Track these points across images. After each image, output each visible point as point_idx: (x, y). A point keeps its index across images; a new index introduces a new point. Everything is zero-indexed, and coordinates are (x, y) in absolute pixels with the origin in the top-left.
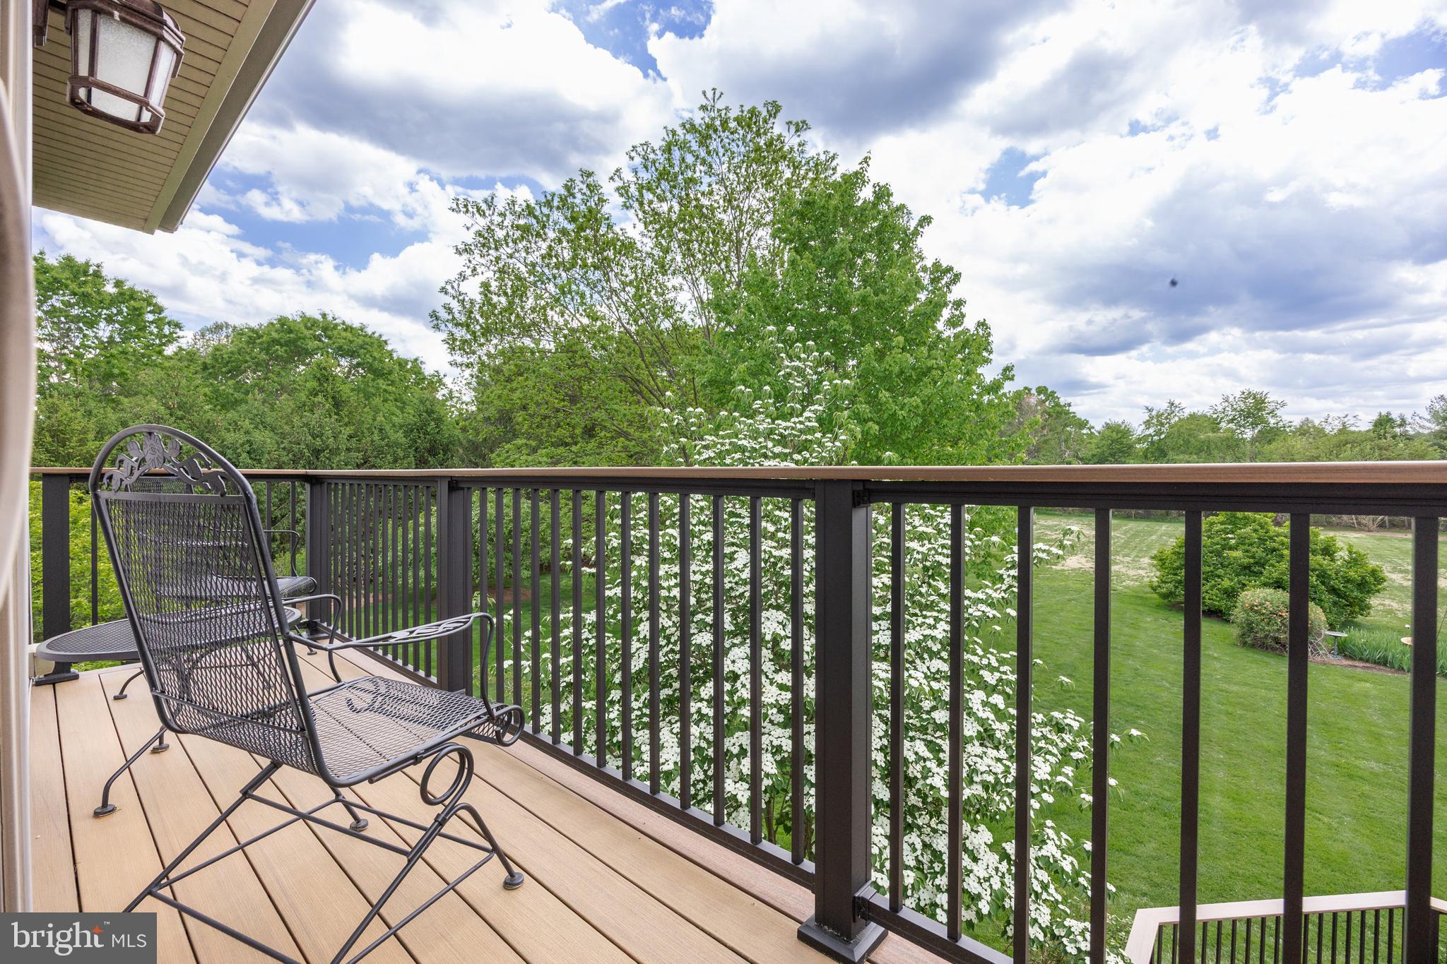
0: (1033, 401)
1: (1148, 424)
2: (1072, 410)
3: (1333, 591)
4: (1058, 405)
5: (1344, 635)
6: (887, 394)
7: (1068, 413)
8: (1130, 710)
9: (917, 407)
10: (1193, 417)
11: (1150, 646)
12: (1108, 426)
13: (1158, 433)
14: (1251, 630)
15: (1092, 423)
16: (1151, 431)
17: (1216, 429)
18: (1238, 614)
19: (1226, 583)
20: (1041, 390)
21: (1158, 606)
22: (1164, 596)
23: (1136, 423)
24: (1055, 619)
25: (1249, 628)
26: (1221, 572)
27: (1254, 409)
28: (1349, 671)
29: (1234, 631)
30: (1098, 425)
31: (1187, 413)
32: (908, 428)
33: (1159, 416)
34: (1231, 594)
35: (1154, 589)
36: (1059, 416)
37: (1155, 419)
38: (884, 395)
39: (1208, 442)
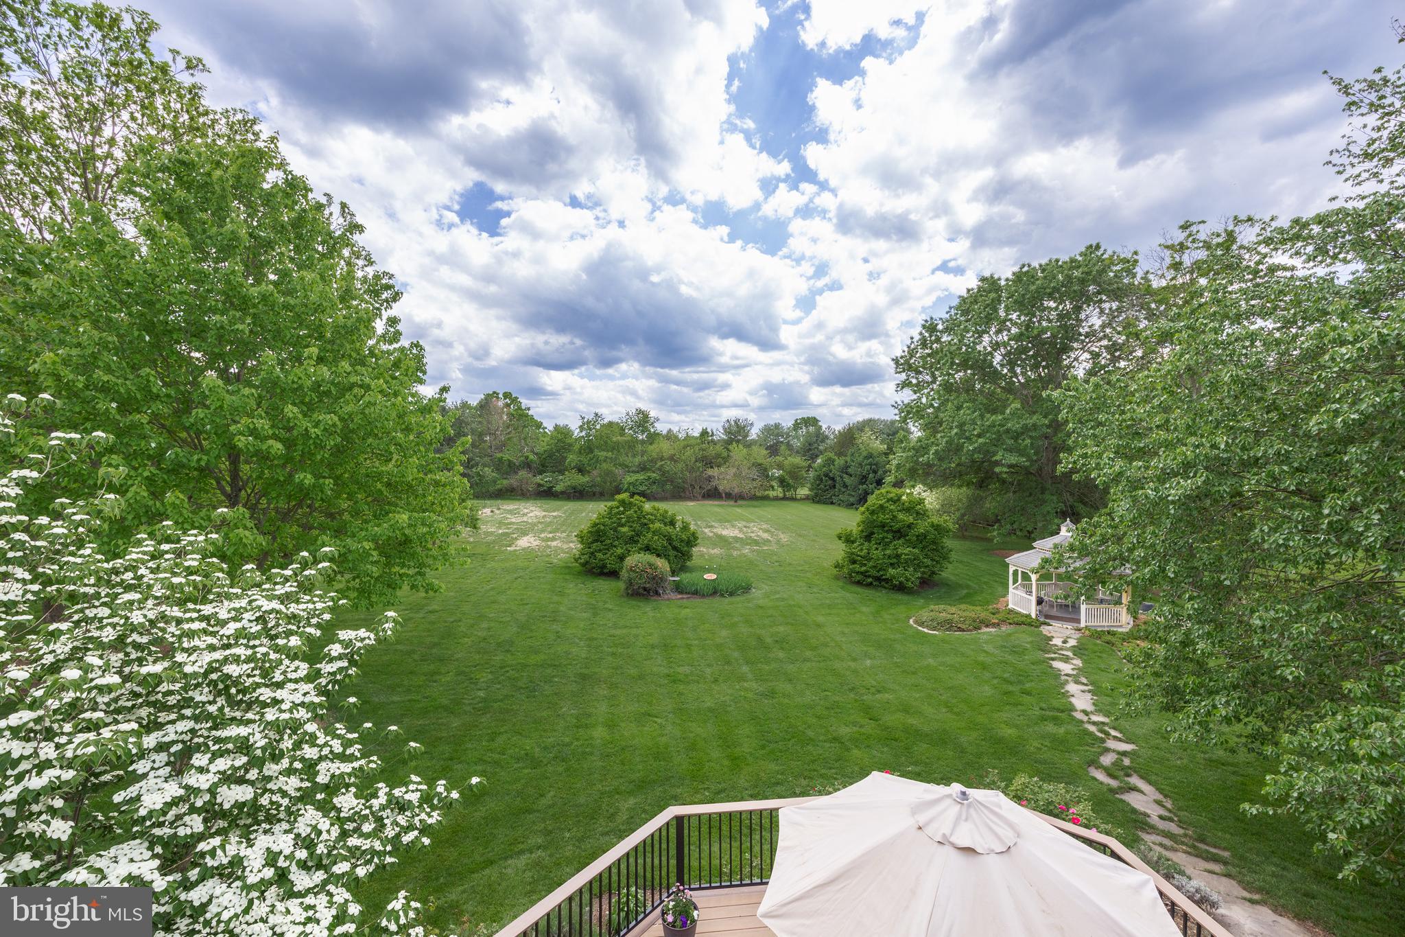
0: (501, 404)
1: (581, 428)
2: (530, 413)
3: (675, 548)
4: (520, 408)
5: (677, 579)
6: (295, 410)
7: (527, 415)
8: (549, 671)
9: (334, 425)
10: (611, 424)
11: (570, 609)
12: (556, 427)
13: (588, 435)
14: (631, 584)
15: (545, 425)
16: (583, 434)
17: (622, 435)
18: (624, 574)
19: (619, 551)
20: (506, 395)
21: (579, 573)
22: (584, 565)
23: (574, 425)
24: (502, 598)
25: (630, 583)
26: (616, 543)
27: (643, 420)
28: (679, 602)
29: (621, 585)
30: (549, 426)
31: (606, 421)
32: (323, 448)
33: (589, 422)
34: (622, 558)
35: (576, 560)
36: (521, 418)
37: (587, 425)
38: (291, 410)
39: (618, 443)
